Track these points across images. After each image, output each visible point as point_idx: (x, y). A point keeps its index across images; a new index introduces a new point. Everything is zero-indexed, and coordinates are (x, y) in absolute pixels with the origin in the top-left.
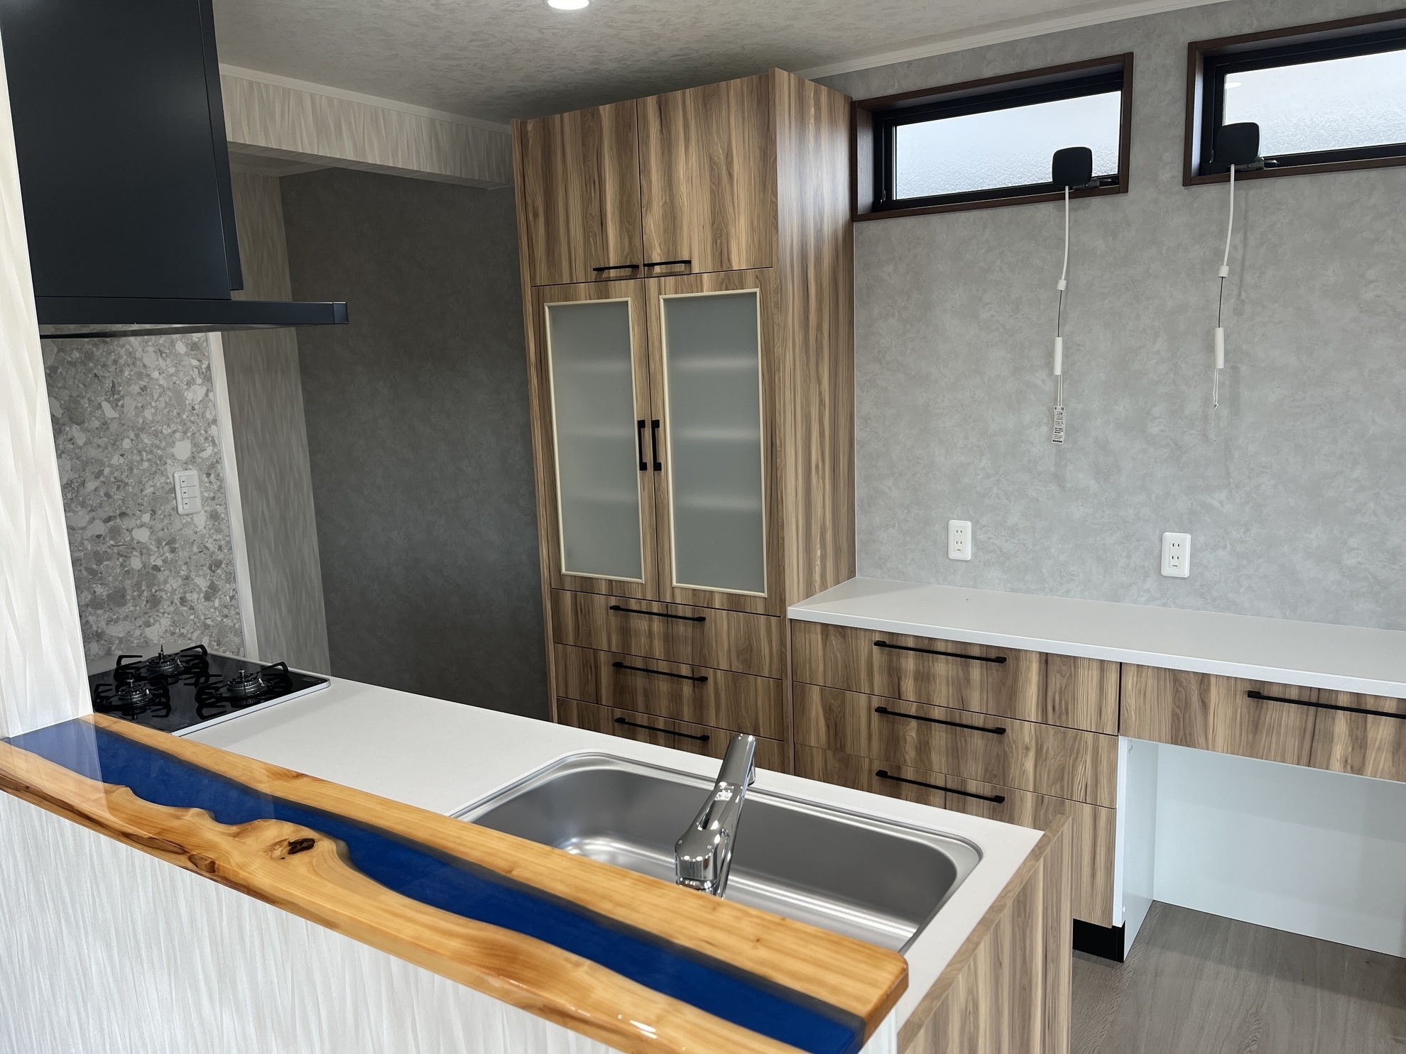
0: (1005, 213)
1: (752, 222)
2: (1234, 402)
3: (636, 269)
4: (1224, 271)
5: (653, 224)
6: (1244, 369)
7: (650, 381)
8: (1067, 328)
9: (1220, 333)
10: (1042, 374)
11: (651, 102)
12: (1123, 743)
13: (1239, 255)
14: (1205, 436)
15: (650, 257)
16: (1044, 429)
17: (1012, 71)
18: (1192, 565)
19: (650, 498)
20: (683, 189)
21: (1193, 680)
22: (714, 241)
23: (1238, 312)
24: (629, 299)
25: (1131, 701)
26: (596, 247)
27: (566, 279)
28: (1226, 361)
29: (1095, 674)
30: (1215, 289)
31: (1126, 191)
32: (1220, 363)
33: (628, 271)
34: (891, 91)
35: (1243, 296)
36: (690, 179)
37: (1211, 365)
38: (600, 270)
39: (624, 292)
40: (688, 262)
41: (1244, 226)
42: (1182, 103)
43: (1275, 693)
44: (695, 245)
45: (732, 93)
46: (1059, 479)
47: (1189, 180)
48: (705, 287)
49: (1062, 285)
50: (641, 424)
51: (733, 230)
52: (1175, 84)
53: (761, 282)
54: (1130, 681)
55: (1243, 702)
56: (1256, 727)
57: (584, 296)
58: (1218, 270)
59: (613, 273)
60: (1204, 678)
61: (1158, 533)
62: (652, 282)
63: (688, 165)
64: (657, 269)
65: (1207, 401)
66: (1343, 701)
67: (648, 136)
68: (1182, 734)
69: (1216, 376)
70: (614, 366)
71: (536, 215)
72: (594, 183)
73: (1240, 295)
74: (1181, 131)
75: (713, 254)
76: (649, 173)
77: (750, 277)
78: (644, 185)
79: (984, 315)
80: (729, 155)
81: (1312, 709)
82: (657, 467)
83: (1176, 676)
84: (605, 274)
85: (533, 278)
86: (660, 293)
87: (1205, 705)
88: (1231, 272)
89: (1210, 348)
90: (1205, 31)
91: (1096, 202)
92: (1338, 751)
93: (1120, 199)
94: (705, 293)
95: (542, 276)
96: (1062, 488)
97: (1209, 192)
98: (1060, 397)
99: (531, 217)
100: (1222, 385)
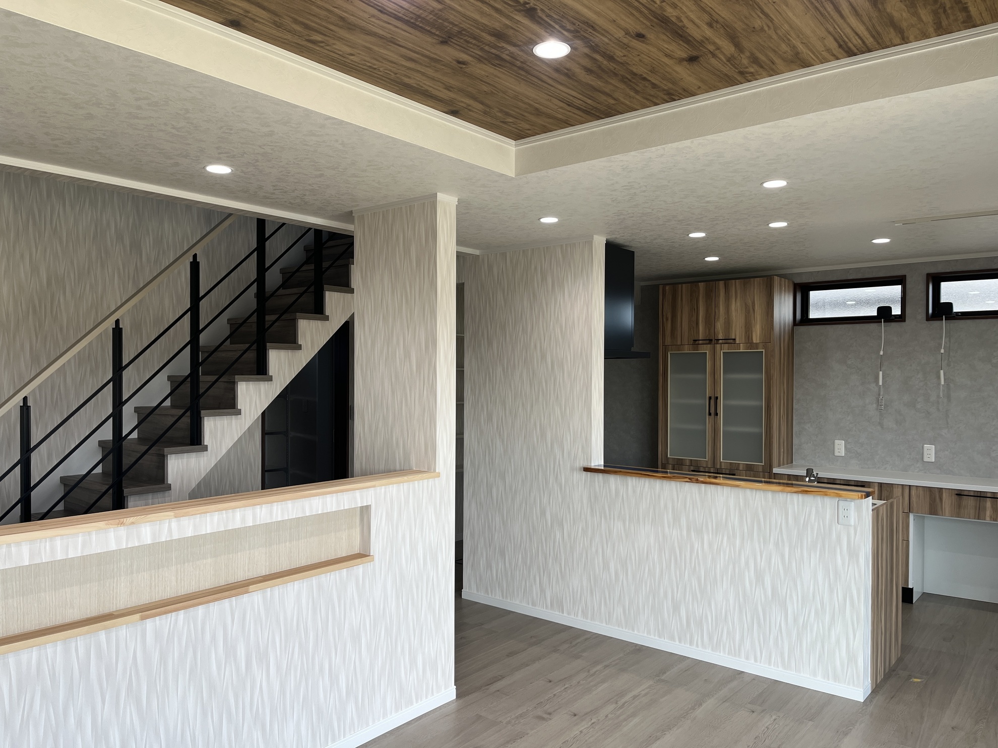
0: (858, 327)
1: (762, 327)
2: (949, 397)
3: (711, 341)
4: (942, 351)
5: (720, 326)
6: (952, 385)
7: (715, 382)
8: (883, 368)
9: (942, 372)
10: (874, 385)
11: (721, 283)
12: (911, 516)
13: (948, 345)
14: (938, 410)
15: (718, 337)
16: (875, 405)
17: (860, 278)
18: (935, 457)
19: (712, 426)
20: (733, 314)
21: (937, 490)
22: (746, 333)
23: (949, 365)
24: (707, 352)
25: (914, 499)
26: (694, 332)
27: (679, 343)
28: (944, 382)
29: (900, 489)
30: (939, 357)
31: (905, 321)
32: (943, 382)
33: (708, 342)
34: (811, 281)
35: (950, 360)
36: (736, 310)
37: (939, 384)
38: (695, 341)
39: (706, 349)
40: (735, 339)
41: (948, 335)
42: (925, 293)
43: (966, 493)
44: (737, 333)
45: (756, 283)
46: (881, 424)
47: (929, 318)
48: (741, 348)
49: (882, 353)
50: (710, 398)
51: (754, 329)
52: (922, 287)
53: (765, 347)
54: (913, 492)
55: (954, 497)
56: (959, 506)
57: (687, 350)
58: (940, 350)
59: (700, 342)
60: (940, 490)
61: (921, 445)
62: (718, 346)
63: (736, 307)
64: (721, 341)
65: (938, 396)
66: (989, 495)
67: (720, 294)
68: (934, 510)
69: (941, 386)
70: (698, 376)
71: (667, 319)
72: (694, 310)
73: (949, 359)
74: (925, 302)
75: (745, 337)
76: (719, 307)
77: (761, 345)
78: (717, 311)
79: (849, 362)
80: (753, 303)
81: (979, 498)
82: (716, 414)
83: (930, 489)
84: (697, 342)
85: (664, 342)
86: (721, 350)
87: (941, 499)
88: (945, 351)
89: (939, 377)
90: (933, 270)
91: (893, 324)
92: (988, 513)
93: (903, 324)
94: (741, 351)
95: (668, 341)
96: (882, 427)
97: (936, 324)
98: (882, 393)
99: (665, 320)
100: (943, 391)
